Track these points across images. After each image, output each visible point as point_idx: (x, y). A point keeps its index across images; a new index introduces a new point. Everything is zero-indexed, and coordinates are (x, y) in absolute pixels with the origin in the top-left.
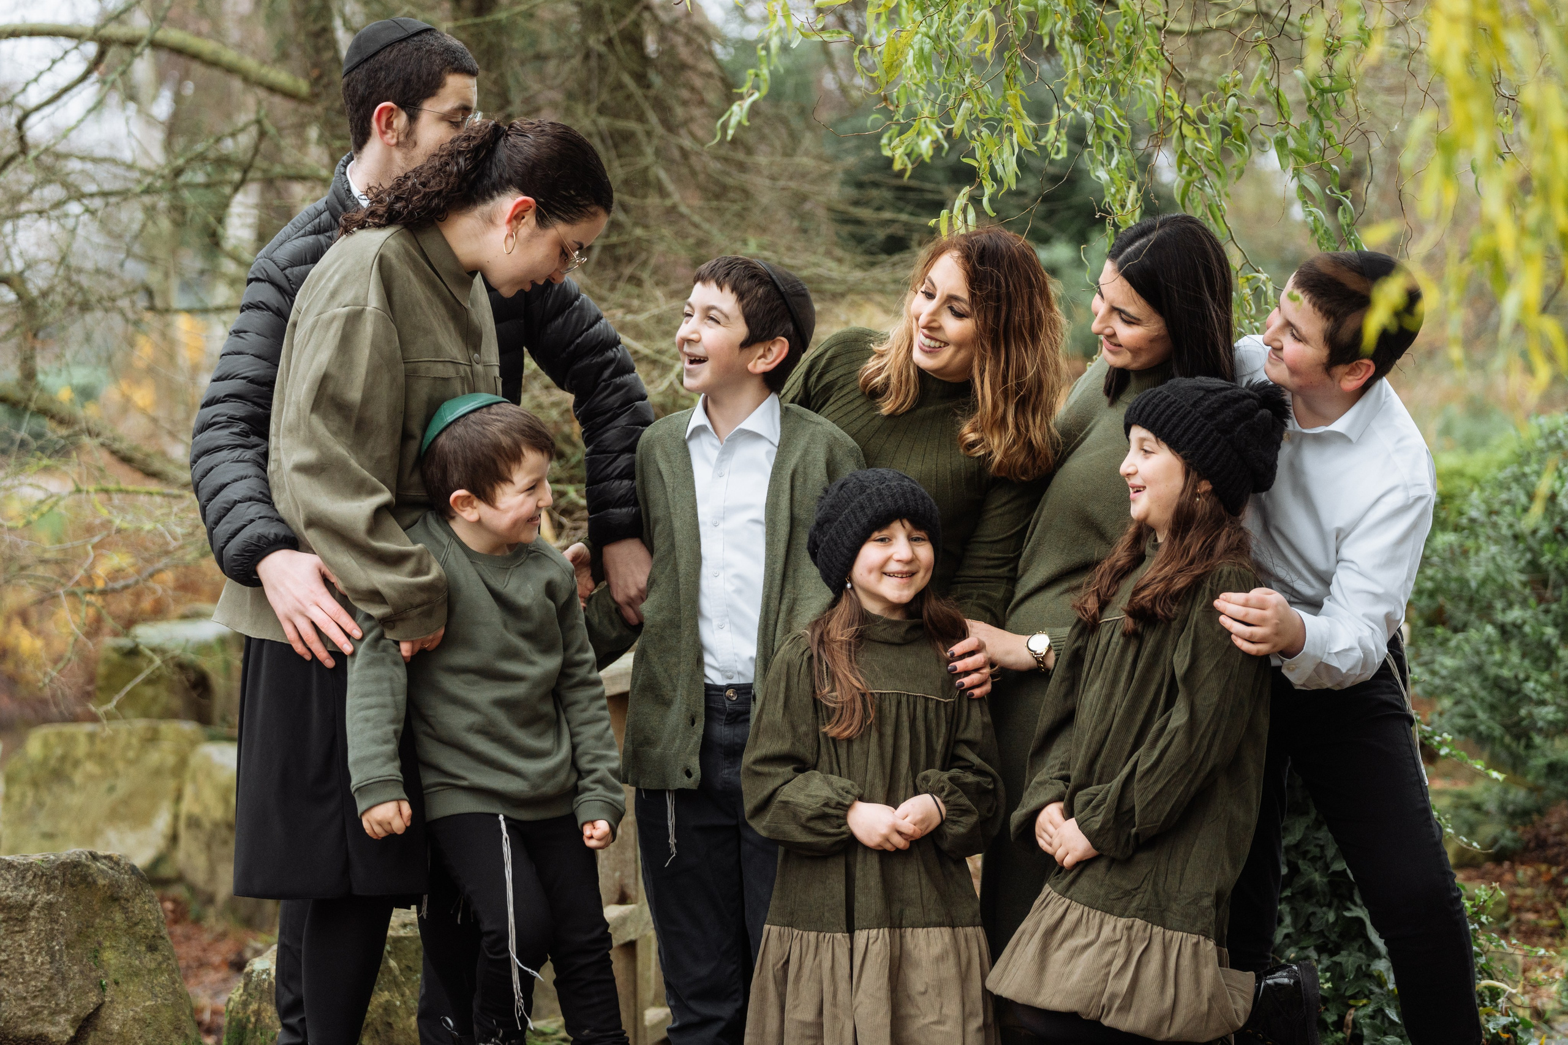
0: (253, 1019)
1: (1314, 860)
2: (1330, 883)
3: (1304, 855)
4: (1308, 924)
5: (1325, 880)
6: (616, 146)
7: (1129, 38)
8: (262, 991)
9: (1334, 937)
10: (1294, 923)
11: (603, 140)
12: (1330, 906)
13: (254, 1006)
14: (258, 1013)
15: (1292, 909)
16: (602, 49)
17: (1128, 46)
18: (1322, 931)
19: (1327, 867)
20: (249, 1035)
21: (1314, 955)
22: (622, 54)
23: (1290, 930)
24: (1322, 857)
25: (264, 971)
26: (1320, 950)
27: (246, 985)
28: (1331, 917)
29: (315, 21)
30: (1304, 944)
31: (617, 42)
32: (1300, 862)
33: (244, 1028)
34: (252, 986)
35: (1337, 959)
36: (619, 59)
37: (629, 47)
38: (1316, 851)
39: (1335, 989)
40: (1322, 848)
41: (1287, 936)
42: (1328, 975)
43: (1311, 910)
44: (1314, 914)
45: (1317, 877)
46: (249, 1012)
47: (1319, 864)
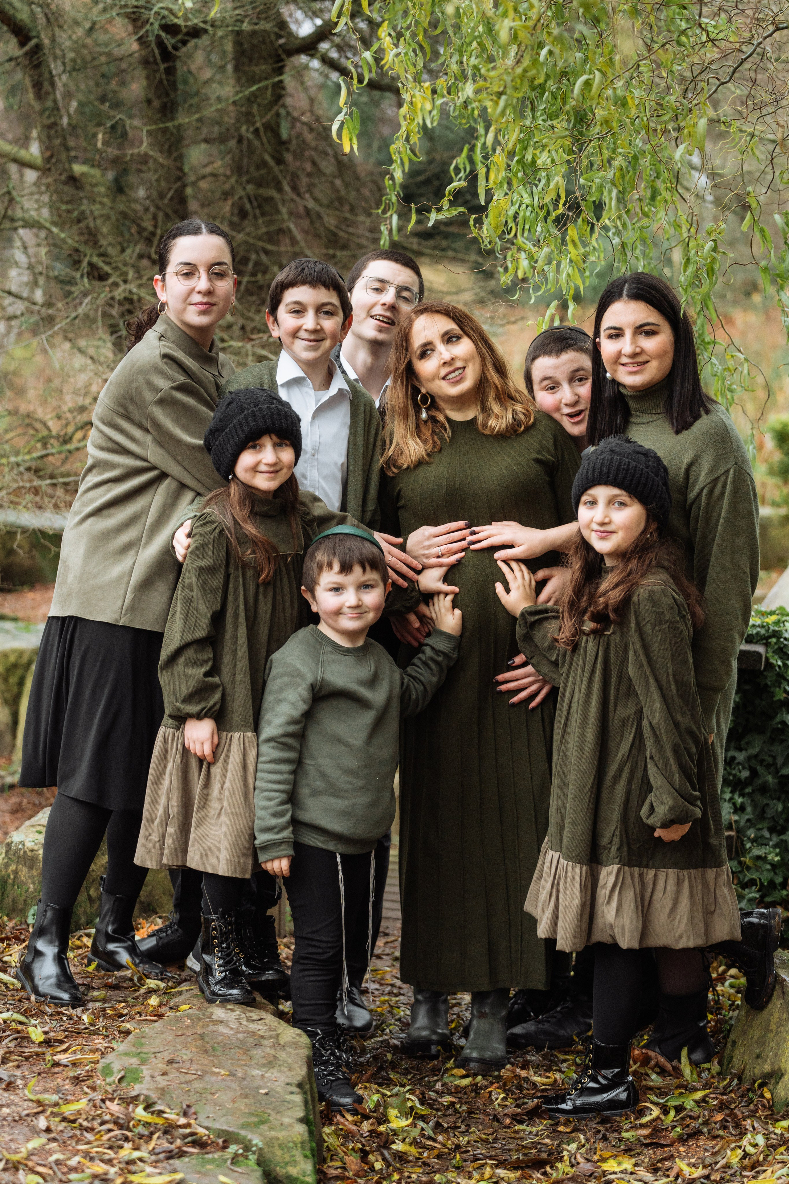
0: (12, 877)
1: (768, 766)
2: (779, 783)
3: (762, 762)
4: (763, 812)
5: (776, 781)
6: (260, 207)
7: (653, 181)
8: (19, 857)
9: (781, 822)
10: (753, 812)
11: (250, 202)
12: (779, 799)
13: (13, 867)
14: (15, 872)
15: (753, 801)
16: (250, 136)
17: (652, 187)
18: (773, 817)
19: (777, 771)
20: (9, 887)
21: (767, 835)
22: (264, 140)
23: (750, 816)
24: (774, 764)
25: (20, 842)
26: (771, 830)
27: (7, 852)
28: (780, 807)
29: (49, 117)
30: (760, 826)
31: (262, 131)
32: (758, 768)
33: (6, 882)
34: (11, 852)
35: (783, 837)
36: (262, 144)
37: (269, 134)
38: (769, 760)
39: (782, 859)
40: (774, 758)
41: (748, 820)
42: (778, 850)
43: (766, 801)
44: (767, 805)
45: (770, 778)
46: (9, 871)
47: (772, 769)
